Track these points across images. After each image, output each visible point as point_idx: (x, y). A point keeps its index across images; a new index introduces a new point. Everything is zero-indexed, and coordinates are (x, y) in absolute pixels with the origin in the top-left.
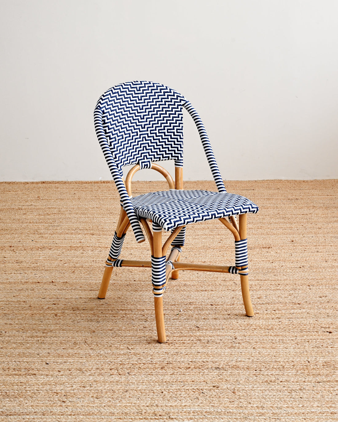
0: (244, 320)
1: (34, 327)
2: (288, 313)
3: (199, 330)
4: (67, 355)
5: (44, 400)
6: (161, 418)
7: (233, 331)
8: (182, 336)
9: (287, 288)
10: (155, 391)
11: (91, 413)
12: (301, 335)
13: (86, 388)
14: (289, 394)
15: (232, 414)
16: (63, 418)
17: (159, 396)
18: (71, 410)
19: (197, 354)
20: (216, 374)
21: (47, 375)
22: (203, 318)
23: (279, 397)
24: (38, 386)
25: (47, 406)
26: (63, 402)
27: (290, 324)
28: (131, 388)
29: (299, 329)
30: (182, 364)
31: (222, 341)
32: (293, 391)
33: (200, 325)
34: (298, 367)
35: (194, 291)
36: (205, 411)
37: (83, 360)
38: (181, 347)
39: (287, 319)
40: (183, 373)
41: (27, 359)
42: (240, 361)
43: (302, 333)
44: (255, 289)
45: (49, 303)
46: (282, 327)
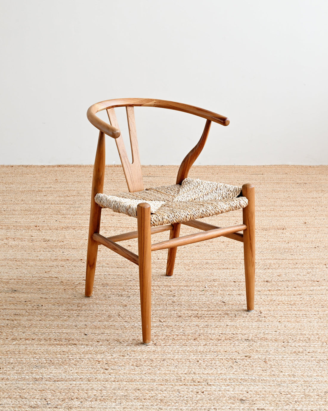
0: (267, 296)
1: (69, 301)
2: (308, 290)
3: (225, 305)
4: (103, 327)
5: (87, 368)
6: (200, 384)
7: (258, 306)
8: (210, 311)
9: (304, 267)
10: (191, 360)
11: (133, 379)
12: (323, 310)
13: (126, 357)
14: (317, 364)
15: (265, 381)
16: (108, 384)
17: (195, 364)
18: (114, 377)
19: (227, 327)
20: (246, 345)
21: (87, 345)
22: (228, 293)
23: (309, 367)
24: (79, 355)
25: (91, 373)
26: (106, 369)
27: (311, 300)
28: (168, 358)
29: (320, 304)
30: (213, 336)
31: (249, 315)
32: (321, 361)
33: (225, 300)
34: (323, 339)
35: (216, 269)
36: (240, 379)
37: (119, 331)
38: (210, 321)
39: (308, 296)
40: (215, 344)
41: (65, 331)
42: (267, 334)
43: (324, 308)
44: (274, 267)
45: (79, 279)
46: (304, 303)
